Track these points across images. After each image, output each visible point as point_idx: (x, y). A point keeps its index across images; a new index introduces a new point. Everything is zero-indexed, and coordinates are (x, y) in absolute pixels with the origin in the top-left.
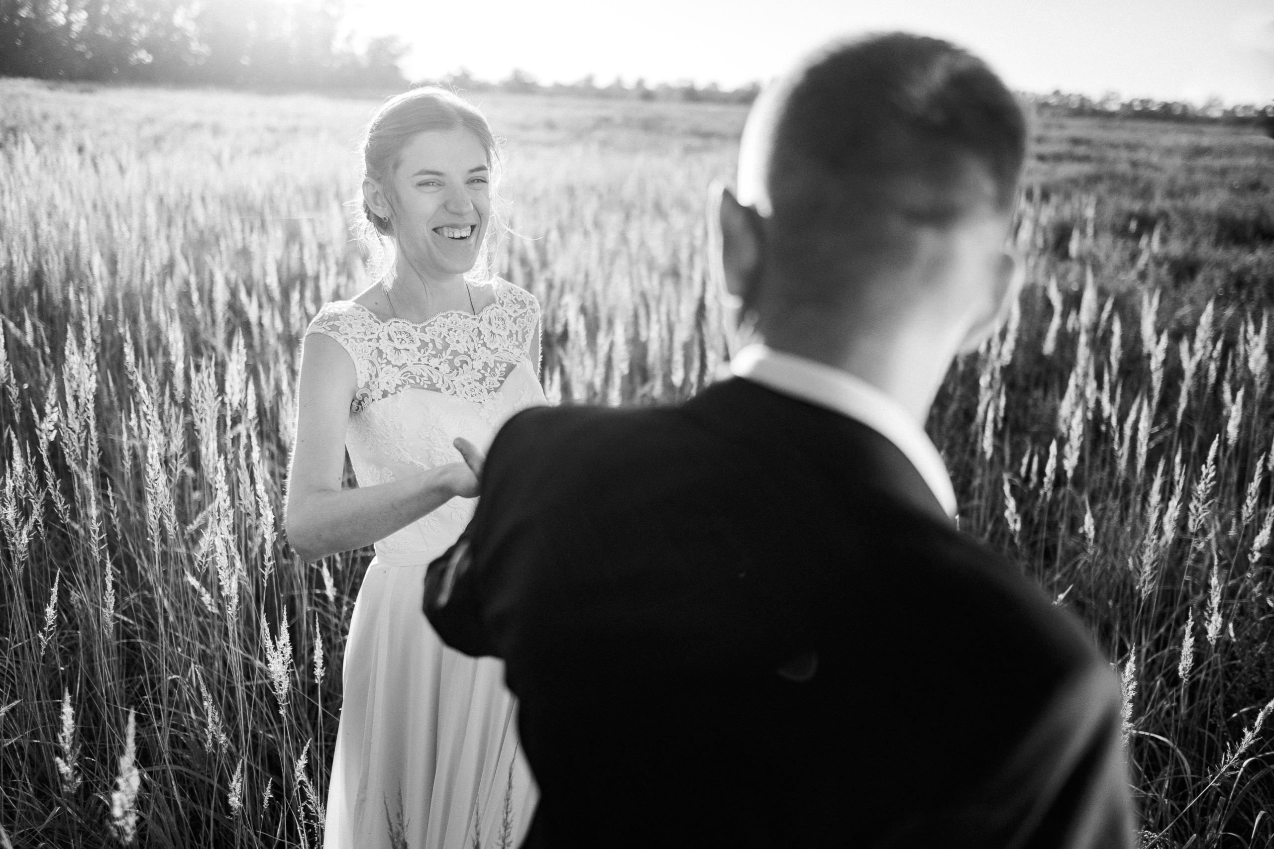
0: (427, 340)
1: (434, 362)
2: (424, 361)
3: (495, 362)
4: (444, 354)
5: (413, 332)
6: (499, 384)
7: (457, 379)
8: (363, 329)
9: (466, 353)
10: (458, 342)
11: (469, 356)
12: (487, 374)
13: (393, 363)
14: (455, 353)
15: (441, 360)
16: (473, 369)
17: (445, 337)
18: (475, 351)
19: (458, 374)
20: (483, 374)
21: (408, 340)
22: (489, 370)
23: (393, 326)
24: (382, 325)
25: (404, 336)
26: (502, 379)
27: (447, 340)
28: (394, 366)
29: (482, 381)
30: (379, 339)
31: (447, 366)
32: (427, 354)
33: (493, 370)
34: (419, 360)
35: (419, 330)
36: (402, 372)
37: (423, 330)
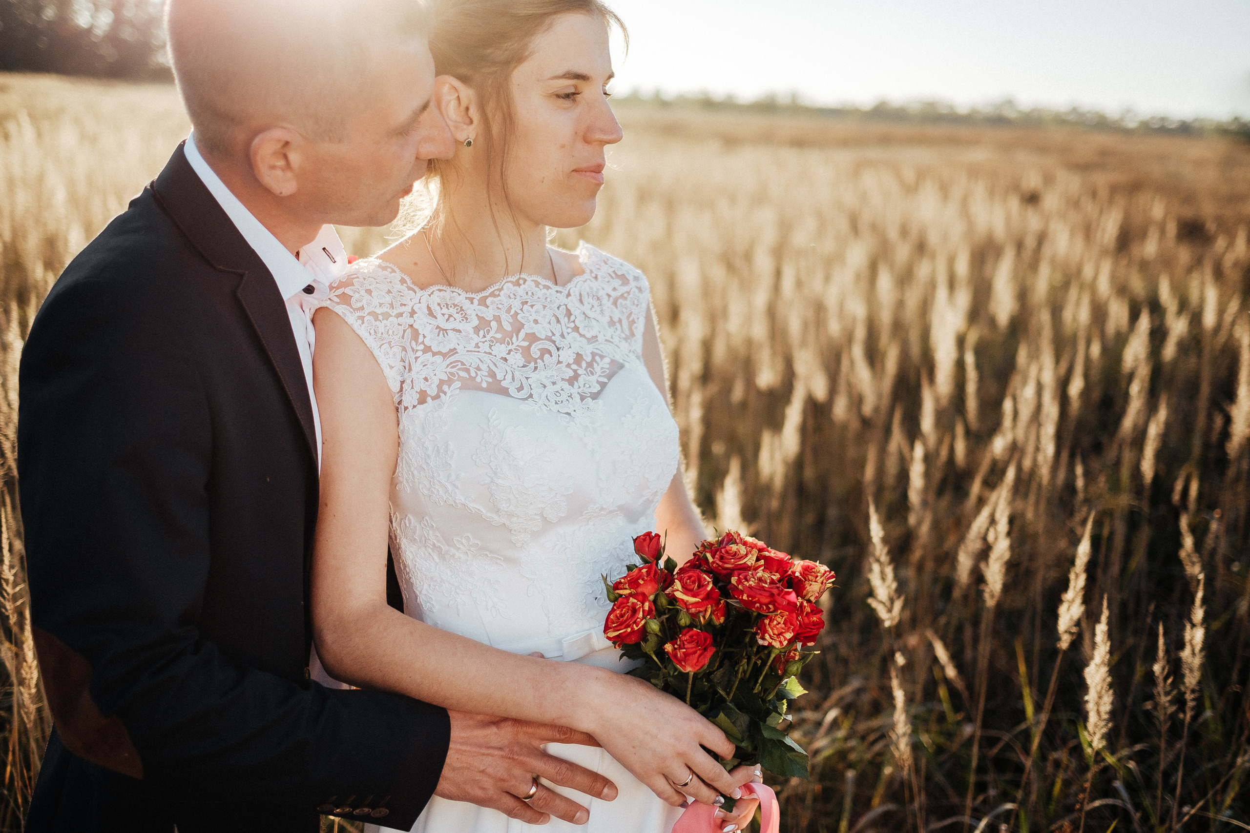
0: (490, 318)
1: (500, 350)
2: (485, 347)
3: (594, 355)
4: (514, 339)
5: (466, 305)
6: (598, 388)
7: (534, 376)
8: (388, 299)
9: (548, 339)
10: (536, 322)
11: (554, 342)
12: (579, 372)
13: (435, 349)
14: (532, 338)
15: (510, 347)
16: (559, 362)
17: (517, 314)
18: (562, 336)
19: (536, 368)
20: (575, 371)
21: (458, 317)
22: (584, 365)
23: (437, 295)
24: (420, 293)
25: (452, 311)
26: (606, 380)
27: (519, 317)
28: (434, 354)
29: (573, 380)
30: (413, 313)
31: (519, 356)
32: (488, 337)
33: (590, 365)
34: (477, 346)
35: (476, 302)
36: (448, 361)
37: (483, 302)
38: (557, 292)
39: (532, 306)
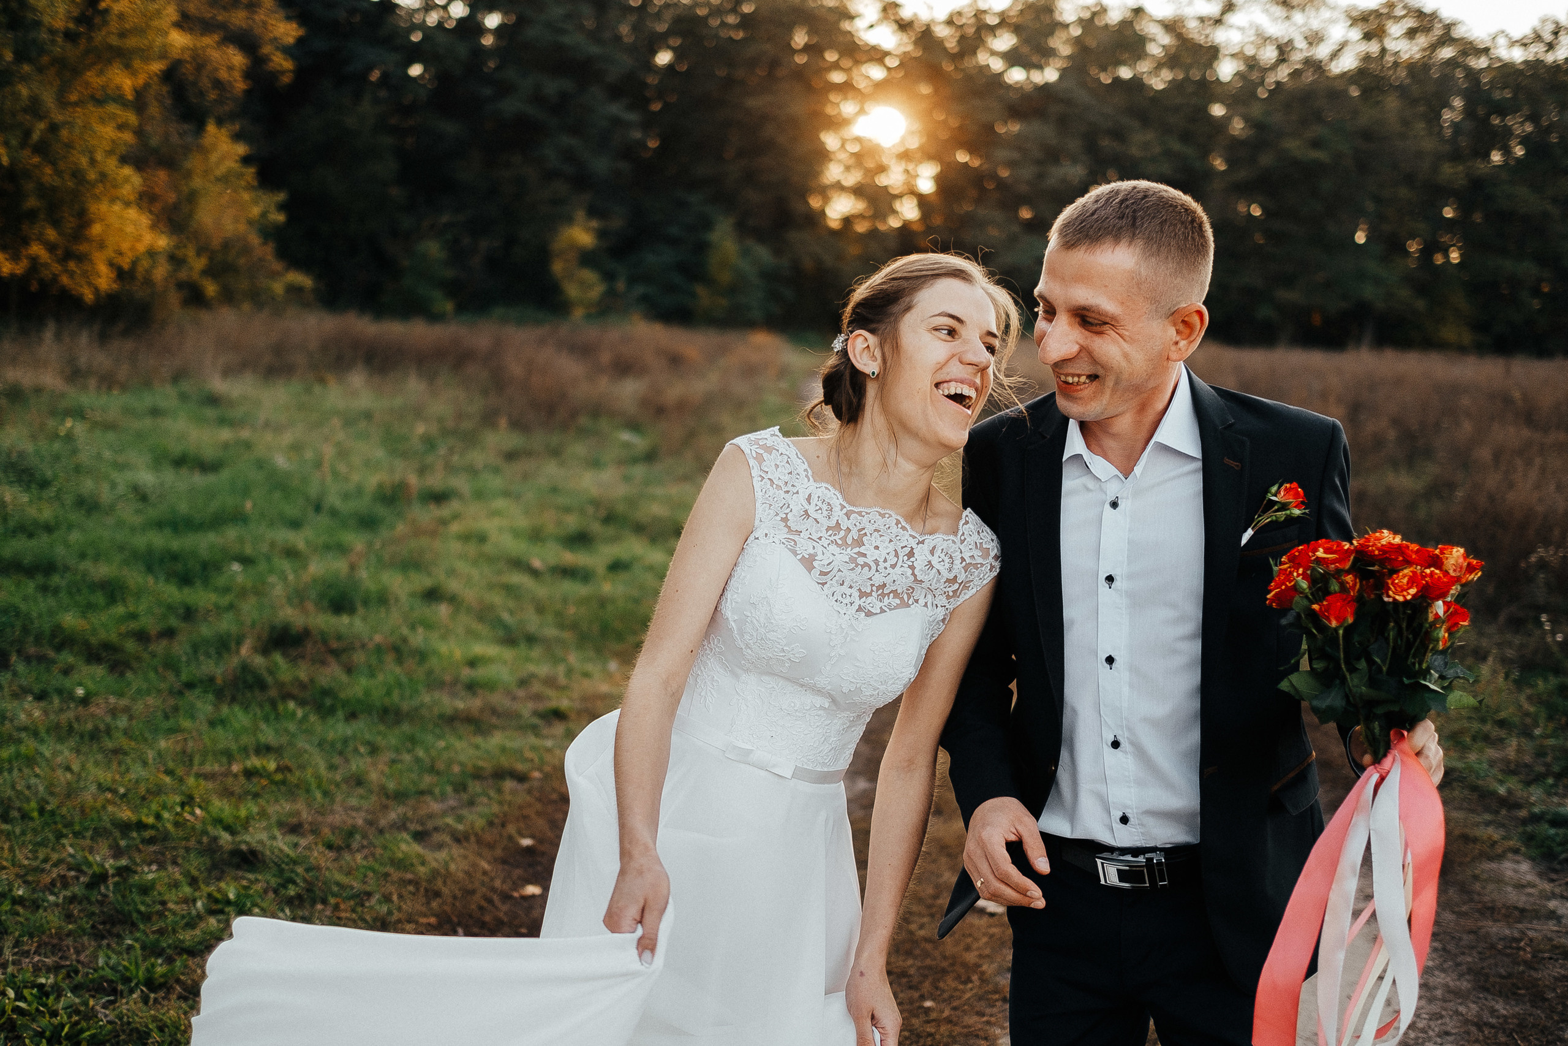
38: (911, 535)
39: (881, 536)
